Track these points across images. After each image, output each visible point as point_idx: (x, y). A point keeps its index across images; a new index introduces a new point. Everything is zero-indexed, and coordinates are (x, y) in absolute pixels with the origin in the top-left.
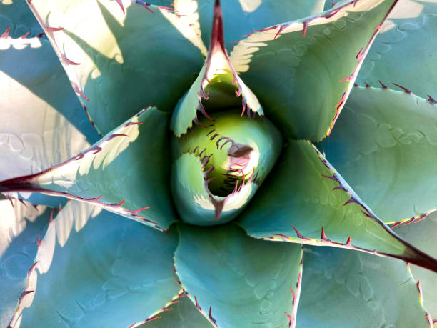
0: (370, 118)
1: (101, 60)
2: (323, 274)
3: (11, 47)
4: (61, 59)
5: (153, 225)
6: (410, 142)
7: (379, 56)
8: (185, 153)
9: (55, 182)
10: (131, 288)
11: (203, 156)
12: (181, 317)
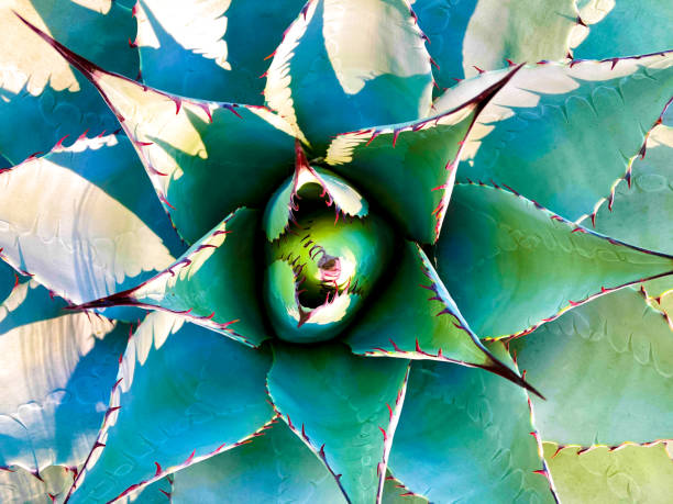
0: (488, 216)
1: (183, 159)
2: (442, 399)
3: (88, 149)
4: (147, 170)
5: (243, 340)
6: (530, 246)
7: (503, 144)
8: (278, 259)
9: (150, 296)
10: (218, 414)
11: (296, 264)
12: (276, 451)
